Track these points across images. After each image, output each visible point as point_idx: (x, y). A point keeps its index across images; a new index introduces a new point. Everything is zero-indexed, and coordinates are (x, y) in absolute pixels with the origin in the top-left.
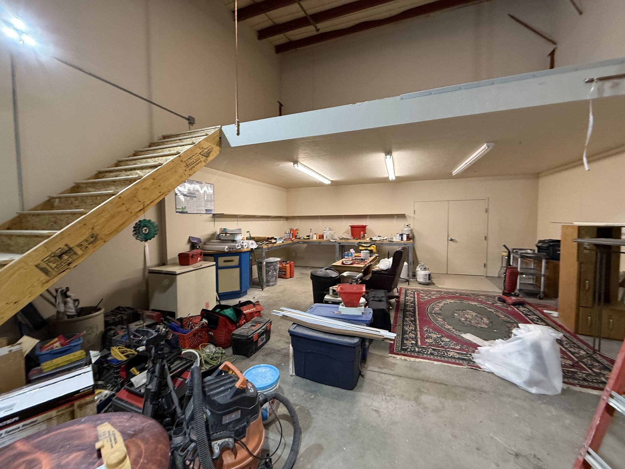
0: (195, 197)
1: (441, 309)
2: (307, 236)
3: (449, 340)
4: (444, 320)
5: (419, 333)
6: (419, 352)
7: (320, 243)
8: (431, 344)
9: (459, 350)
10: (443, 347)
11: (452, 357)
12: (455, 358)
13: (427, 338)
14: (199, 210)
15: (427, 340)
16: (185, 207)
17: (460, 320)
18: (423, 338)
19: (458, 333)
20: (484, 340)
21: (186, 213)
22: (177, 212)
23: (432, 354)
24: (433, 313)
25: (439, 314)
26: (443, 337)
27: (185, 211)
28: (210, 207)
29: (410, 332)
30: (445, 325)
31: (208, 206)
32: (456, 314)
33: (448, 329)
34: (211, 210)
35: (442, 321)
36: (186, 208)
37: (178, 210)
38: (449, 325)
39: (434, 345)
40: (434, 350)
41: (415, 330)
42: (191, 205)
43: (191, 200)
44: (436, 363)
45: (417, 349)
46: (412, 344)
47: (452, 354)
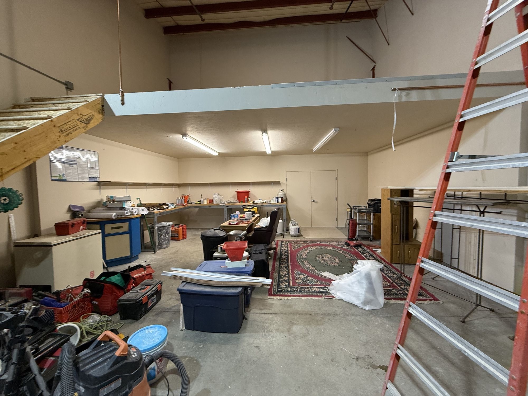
0: (76, 164)
1: (307, 255)
2: (198, 201)
3: (312, 279)
4: (309, 263)
5: (291, 276)
6: (291, 291)
7: (210, 207)
8: (300, 284)
9: (320, 285)
10: (308, 285)
11: (315, 292)
12: (316, 292)
13: (297, 279)
14: (81, 178)
15: (297, 281)
16: (63, 175)
17: (320, 262)
18: (294, 279)
19: (319, 273)
20: (336, 275)
21: (65, 180)
22: (52, 180)
23: (300, 291)
24: (302, 259)
25: (306, 259)
26: (308, 276)
27: (63, 178)
28: (93, 174)
29: (284, 277)
30: (310, 267)
31: (91, 174)
32: (317, 258)
33: (312, 270)
34: (96, 178)
35: (308, 264)
36: (65, 176)
37: (53, 178)
38: (312, 267)
39: (302, 285)
40: (302, 288)
41: (288, 274)
42: (70, 173)
43: (70, 167)
44: (303, 298)
45: (289, 289)
46: (286, 285)
47: (314, 289)
